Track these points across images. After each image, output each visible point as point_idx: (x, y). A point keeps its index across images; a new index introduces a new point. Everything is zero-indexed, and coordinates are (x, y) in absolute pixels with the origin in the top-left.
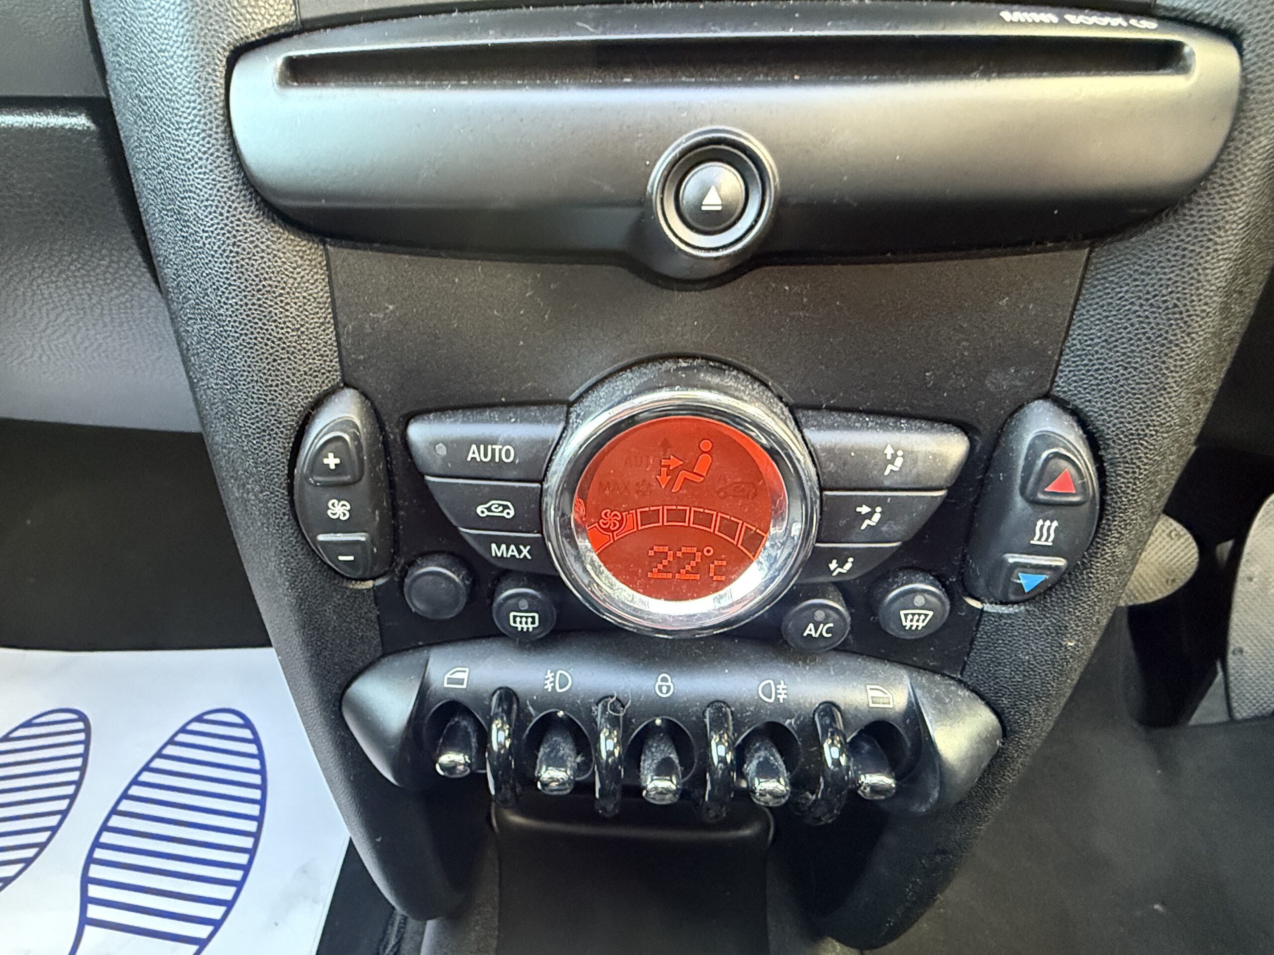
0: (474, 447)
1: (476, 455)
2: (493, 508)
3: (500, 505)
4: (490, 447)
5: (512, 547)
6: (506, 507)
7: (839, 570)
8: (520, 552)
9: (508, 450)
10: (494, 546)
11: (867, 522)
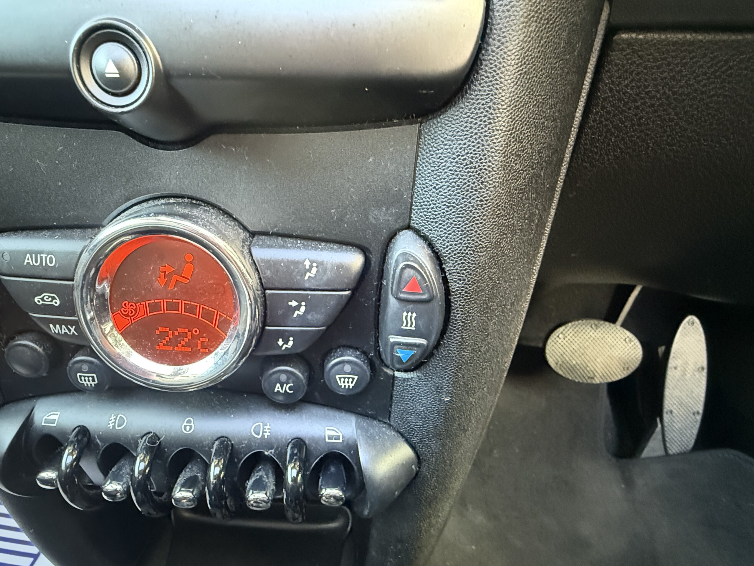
0: (28, 255)
1: (30, 261)
2: (45, 298)
3: (50, 297)
4: (39, 255)
5: (63, 326)
6: (54, 298)
7: (285, 346)
8: (70, 331)
9: (51, 258)
10: (51, 326)
11: (297, 312)
